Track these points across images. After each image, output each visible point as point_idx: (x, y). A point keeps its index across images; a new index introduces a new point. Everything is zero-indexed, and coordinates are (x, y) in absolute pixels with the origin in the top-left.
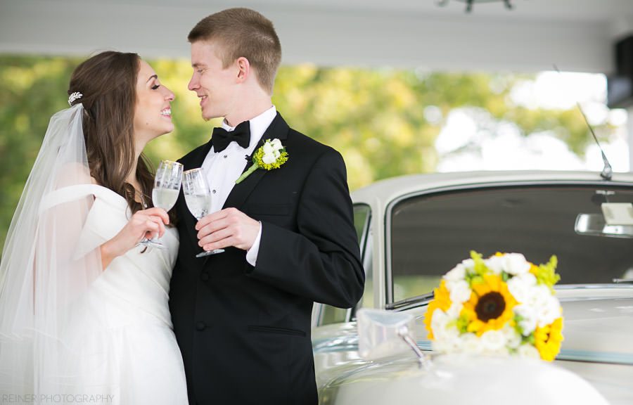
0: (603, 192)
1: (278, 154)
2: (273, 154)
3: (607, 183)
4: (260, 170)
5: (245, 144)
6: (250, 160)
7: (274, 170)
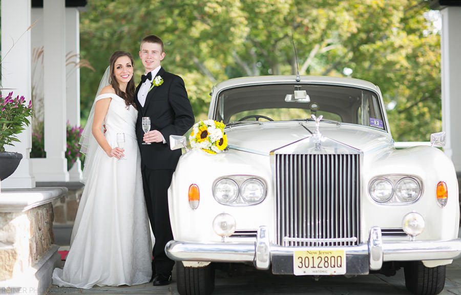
0: (297, 86)
1: (160, 81)
2: (158, 81)
3: (299, 83)
4: (155, 87)
5: (150, 79)
6: (152, 84)
7: (159, 86)
